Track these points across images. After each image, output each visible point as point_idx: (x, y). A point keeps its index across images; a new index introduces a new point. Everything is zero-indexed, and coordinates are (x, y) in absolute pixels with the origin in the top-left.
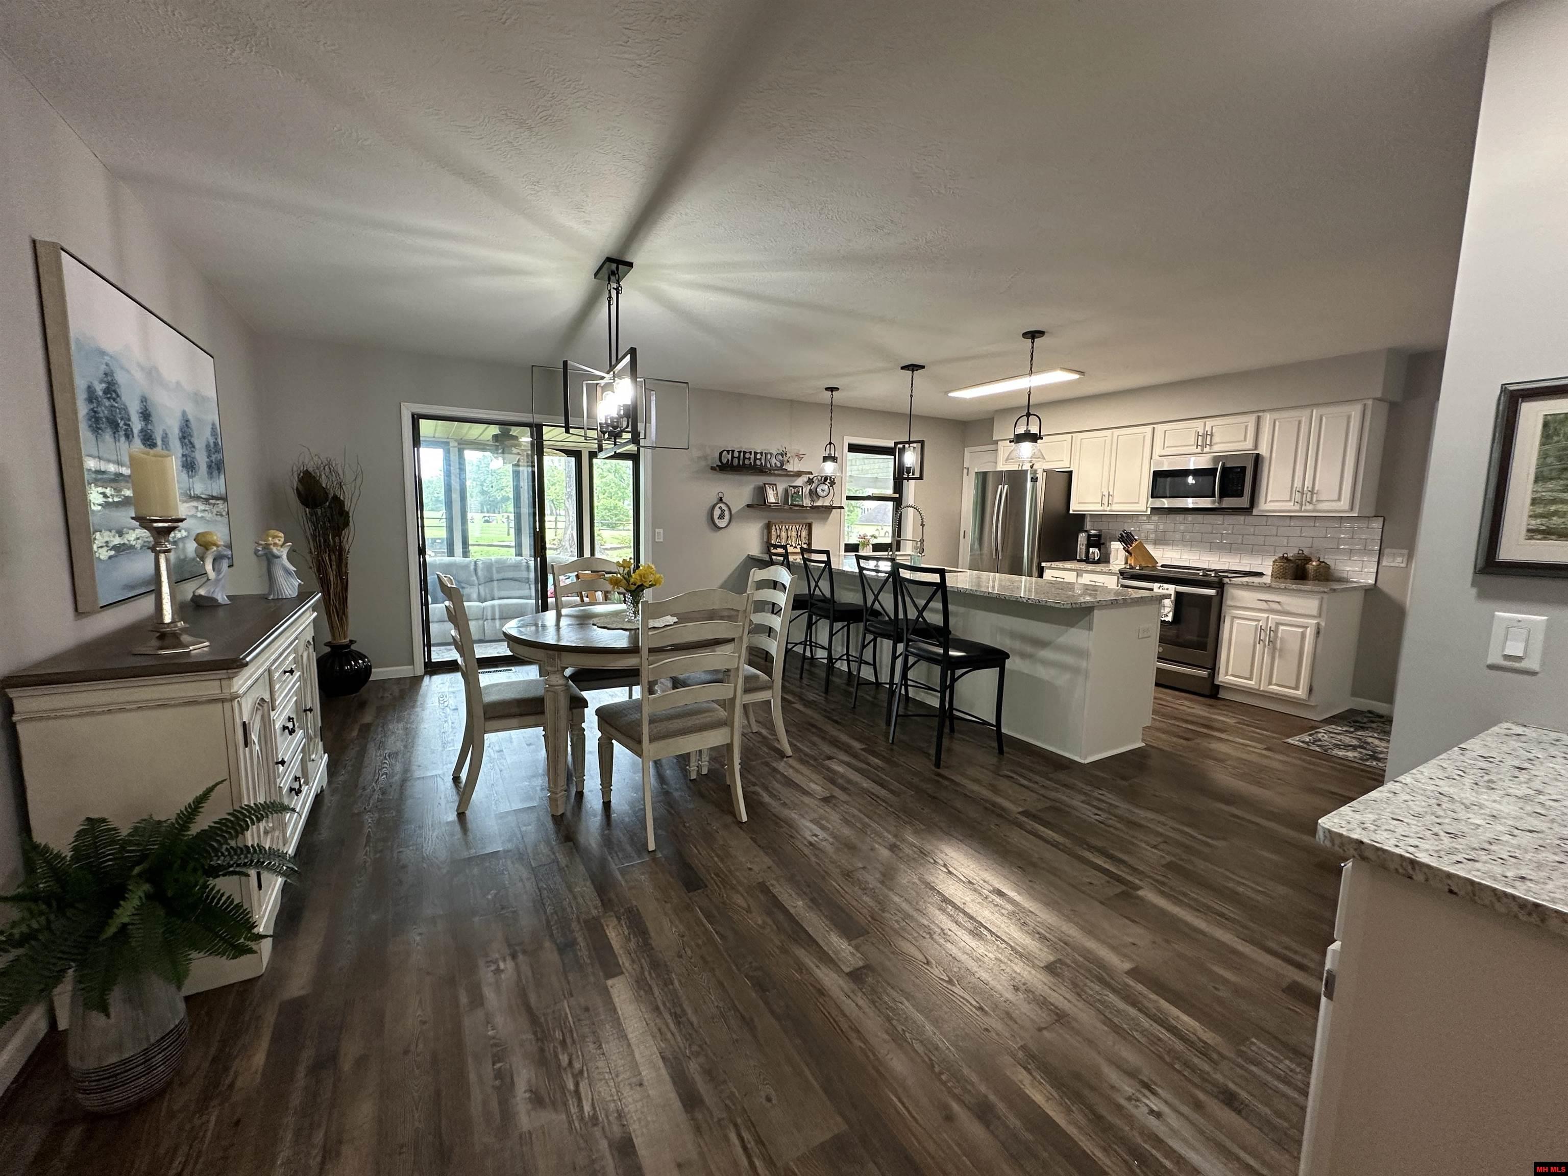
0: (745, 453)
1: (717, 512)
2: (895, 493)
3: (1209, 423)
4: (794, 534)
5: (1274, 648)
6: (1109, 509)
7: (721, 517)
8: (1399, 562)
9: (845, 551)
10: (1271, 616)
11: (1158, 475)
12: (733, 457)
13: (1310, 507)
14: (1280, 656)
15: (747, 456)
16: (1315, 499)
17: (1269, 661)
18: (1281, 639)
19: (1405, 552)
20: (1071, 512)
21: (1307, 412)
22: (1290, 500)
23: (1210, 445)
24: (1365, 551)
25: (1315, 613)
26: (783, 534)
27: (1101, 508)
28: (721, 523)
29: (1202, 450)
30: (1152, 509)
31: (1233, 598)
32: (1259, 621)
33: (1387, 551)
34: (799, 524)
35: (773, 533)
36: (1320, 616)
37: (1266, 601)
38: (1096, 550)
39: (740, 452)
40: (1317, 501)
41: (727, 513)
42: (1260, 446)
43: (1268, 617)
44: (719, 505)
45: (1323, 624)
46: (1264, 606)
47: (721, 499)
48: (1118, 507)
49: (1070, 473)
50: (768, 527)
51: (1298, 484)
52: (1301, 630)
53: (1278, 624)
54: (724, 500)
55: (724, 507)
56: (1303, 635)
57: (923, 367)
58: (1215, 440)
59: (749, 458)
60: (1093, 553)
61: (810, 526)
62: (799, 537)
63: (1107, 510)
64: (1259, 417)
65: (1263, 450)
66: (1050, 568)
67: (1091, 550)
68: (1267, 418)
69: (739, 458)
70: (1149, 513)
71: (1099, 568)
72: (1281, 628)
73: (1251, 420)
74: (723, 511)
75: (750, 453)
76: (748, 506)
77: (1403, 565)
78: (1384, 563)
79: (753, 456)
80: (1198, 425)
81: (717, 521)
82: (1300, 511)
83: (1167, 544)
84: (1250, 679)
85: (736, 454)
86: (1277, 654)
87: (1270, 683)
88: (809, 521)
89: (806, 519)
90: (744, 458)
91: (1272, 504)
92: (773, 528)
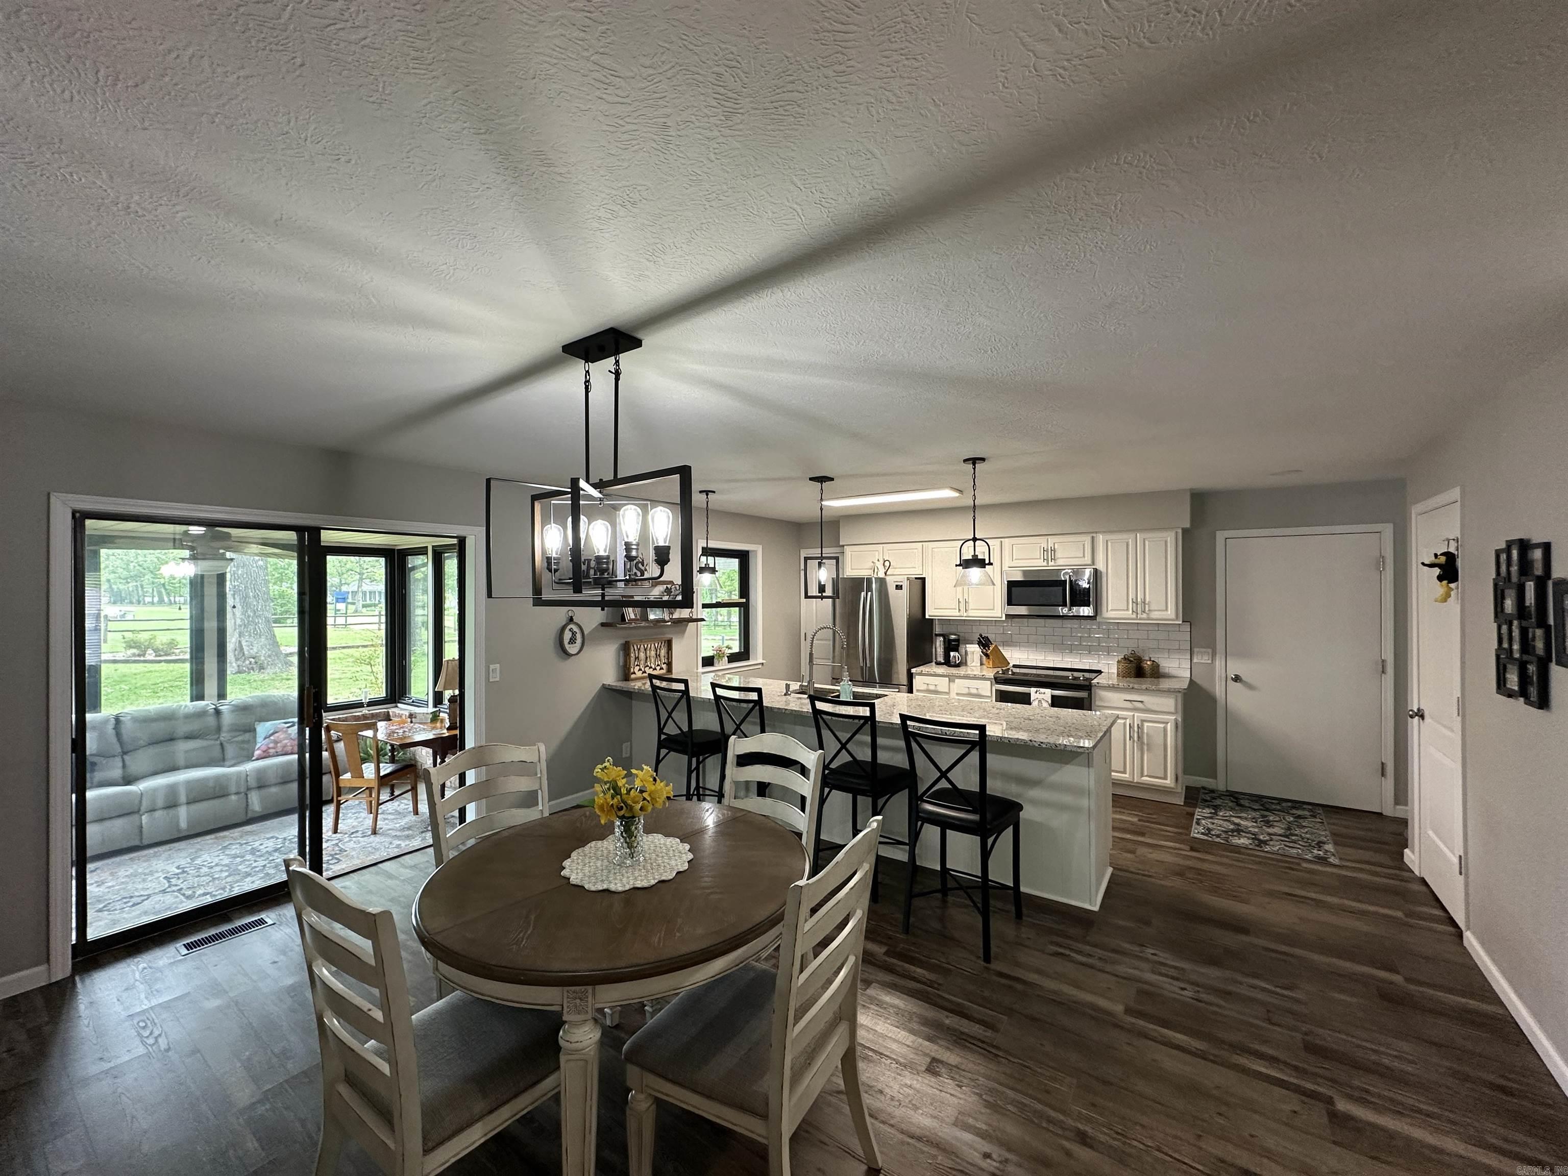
1: (567, 635)
2: (741, 597)
3: (1051, 540)
4: (653, 653)
5: (1143, 743)
6: (965, 614)
7: (572, 641)
8: (1206, 659)
9: (703, 666)
10: (1136, 714)
11: (1011, 585)
13: (1144, 616)
14: (1148, 750)
16: (1147, 609)
17: (1139, 756)
18: (1147, 734)
19: (1210, 651)
20: (927, 617)
21: (1132, 536)
22: (1128, 610)
23: (1054, 560)
24: (1179, 650)
25: (1173, 710)
26: (642, 655)
27: (958, 614)
28: (573, 649)
29: (1048, 563)
30: (1006, 615)
31: (1101, 699)
32: (1126, 719)
33: (1196, 650)
34: (658, 640)
35: (631, 654)
36: (1176, 713)
37: (1130, 701)
38: (957, 654)
40: (1149, 610)
41: (579, 636)
42: (1097, 561)
43: (1134, 715)
44: (569, 627)
45: (1180, 720)
46: (1129, 705)
47: (571, 620)
48: (974, 613)
49: (923, 580)
50: (626, 648)
51: (1131, 596)
52: (1162, 726)
53: (1143, 721)
54: (575, 620)
55: (575, 629)
56: (1165, 729)
57: (832, 479)
58: (1058, 555)
60: (955, 657)
61: (669, 644)
62: (658, 656)
63: (964, 615)
64: (1093, 537)
65: (1100, 566)
66: (921, 674)
67: (952, 654)
68: (1100, 538)
70: (1004, 618)
71: (962, 671)
72: (1146, 724)
73: (1087, 539)
74: (574, 634)
76: (603, 625)
77: (1210, 662)
78: (1195, 660)
80: (1043, 542)
81: (567, 646)
82: (1137, 619)
83: (1016, 646)
84: (1124, 772)
86: (1145, 748)
87: (1142, 775)
88: (668, 636)
89: (664, 634)
91: (1114, 612)
92: (631, 648)
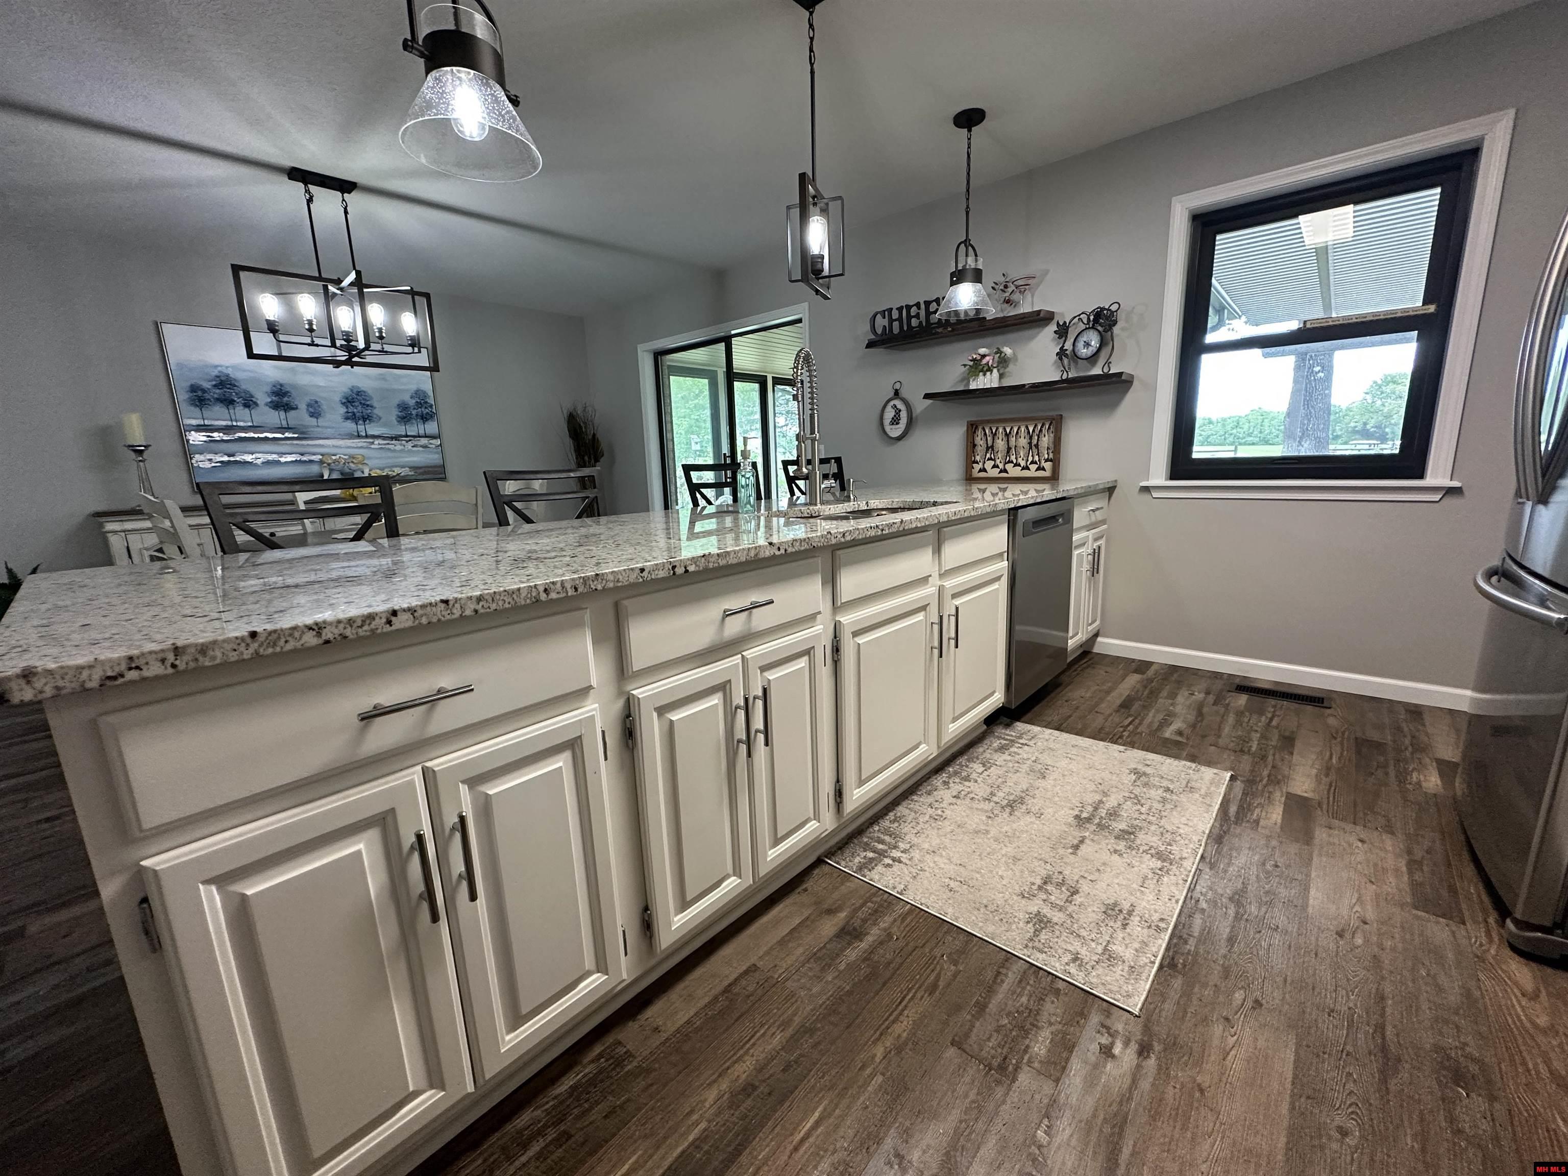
0: (909, 307)
1: (890, 414)
2: (1423, 306)
4: (1023, 441)
7: (895, 421)
12: (891, 321)
15: (914, 311)
26: (1000, 444)
28: (896, 432)
34: (1035, 421)
35: (979, 441)
39: (900, 309)
41: (904, 415)
44: (892, 403)
47: (897, 393)
50: (971, 431)
54: (904, 393)
55: (900, 404)
59: (917, 316)
61: (1057, 424)
62: (1033, 446)
69: (900, 319)
74: (898, 411)
75: (918, 305)
79: (923, 313)
81: (888, 428)
85: (895, 315)
88: (1058, 413)
89: (1054, 409)
90: (909, 318)
92: (980, 432)
